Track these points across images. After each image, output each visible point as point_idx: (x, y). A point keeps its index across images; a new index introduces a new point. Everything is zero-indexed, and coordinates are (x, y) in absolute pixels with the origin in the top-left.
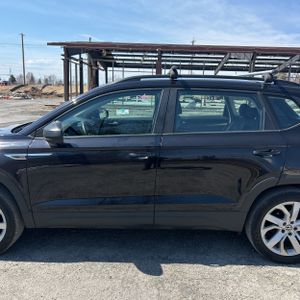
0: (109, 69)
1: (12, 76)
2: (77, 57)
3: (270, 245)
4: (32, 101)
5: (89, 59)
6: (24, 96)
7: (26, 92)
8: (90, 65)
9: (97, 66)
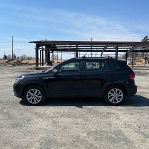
0: (54, 52)
1: (5, 56)
2: (41, 47)
3: (111, 100)
4: (18, 67)
5: (46, 48)
6: (14, 65)
7: (14, 63)
8: (46, 51)
9: (49, 51)
